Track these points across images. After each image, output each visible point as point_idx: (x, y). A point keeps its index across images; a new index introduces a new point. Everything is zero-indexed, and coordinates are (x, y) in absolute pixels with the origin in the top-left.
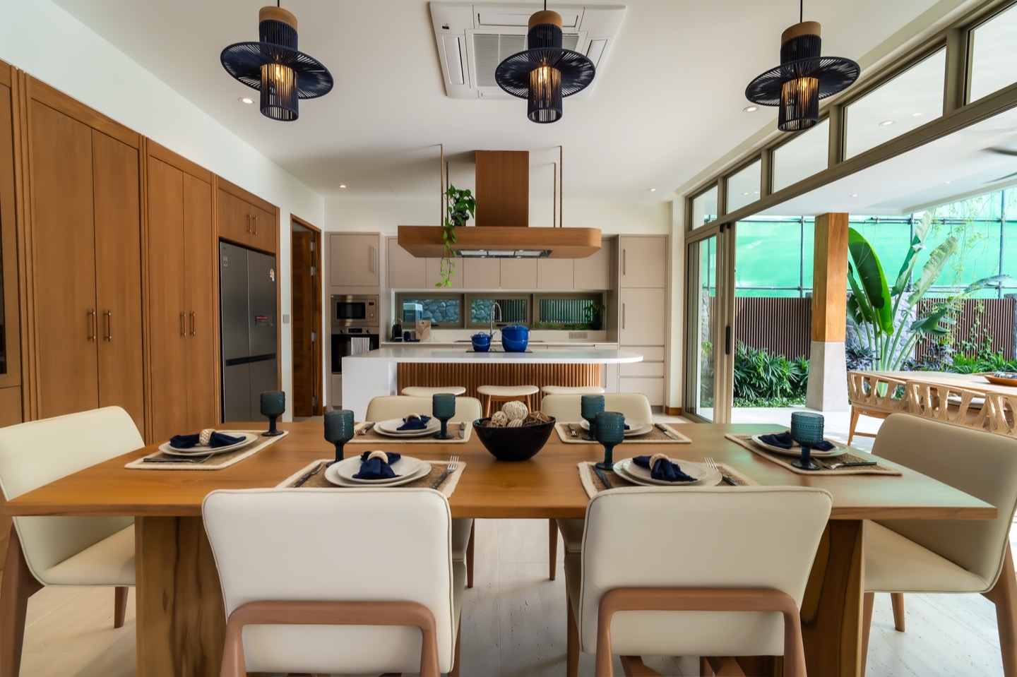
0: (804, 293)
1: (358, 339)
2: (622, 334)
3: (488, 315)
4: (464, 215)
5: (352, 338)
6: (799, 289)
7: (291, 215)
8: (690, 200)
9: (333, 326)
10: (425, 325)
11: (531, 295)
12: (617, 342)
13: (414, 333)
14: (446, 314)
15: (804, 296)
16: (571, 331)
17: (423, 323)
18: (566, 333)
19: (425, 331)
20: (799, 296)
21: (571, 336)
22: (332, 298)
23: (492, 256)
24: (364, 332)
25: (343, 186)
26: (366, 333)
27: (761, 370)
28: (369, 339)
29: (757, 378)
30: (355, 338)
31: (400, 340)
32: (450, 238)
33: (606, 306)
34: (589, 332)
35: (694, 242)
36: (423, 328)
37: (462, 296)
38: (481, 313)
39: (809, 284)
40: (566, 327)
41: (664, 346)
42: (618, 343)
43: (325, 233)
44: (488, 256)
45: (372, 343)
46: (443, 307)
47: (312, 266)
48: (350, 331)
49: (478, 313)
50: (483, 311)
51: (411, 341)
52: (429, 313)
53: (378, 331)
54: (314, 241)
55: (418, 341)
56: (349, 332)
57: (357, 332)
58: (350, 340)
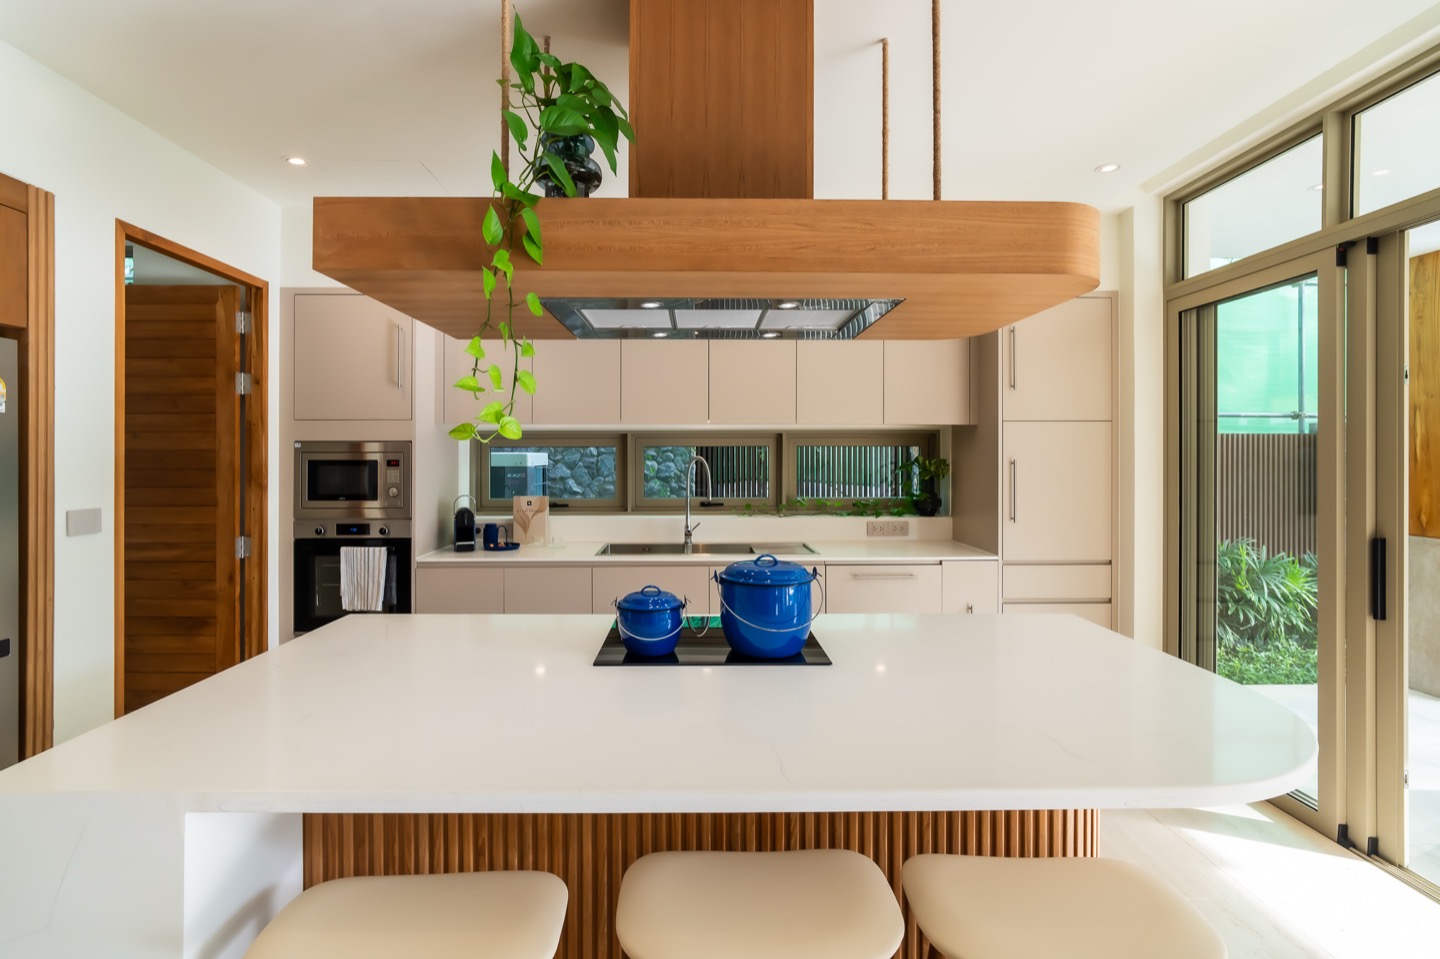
0: (1307, 421)
1: (359, 550)
2: (1009, 534)
3: (681, 471)
4: (581, 164)
5: (343, 550)
6: (1296, 416)
7: (121, 225)
8: (1177, 205)
9: (299, 520)
10: (535, 507)
11: (779, 437)
12: (996, 553)
13: (509, 529)
14: (598, 470)
15: (1307, 431)
16: (872, 519)
17: (529, 503)
18: (860, 523)
19: (535, 522)
20: (1296, 431)
21: (871, 531)
22: (296, 449)
23: (686, 334)
24: (374, 533)
25: (297, 161)
26: (380, 536)
27: (1243, 584)
28: (384, 549)
29: (1237, 602)
30: (350, 549)
31: (471, 549)
32: (514, 239)
33: (950, 462)
34: (913, 521)
35: (1200, 309)
36: (530, 514)
37: (623, 438)
38: (669, 467)
39: (1312, 407)
40: (859, 509)
41: (1110, 563)
42: (999, 557)
43: (284, 291)
44: (675, 333)
45: (394, 559)
46: (592, 455)
47: (242, 370)
48: (341, 529)
49: (662, 467)
50: (672, 464)
51: (497, 548)
52: (564, 469)
53: (409, 529)
54: (247, 309)
55: (515, 546)
56: (338, 533)
57: (356, 534)
58: (338, 554)
